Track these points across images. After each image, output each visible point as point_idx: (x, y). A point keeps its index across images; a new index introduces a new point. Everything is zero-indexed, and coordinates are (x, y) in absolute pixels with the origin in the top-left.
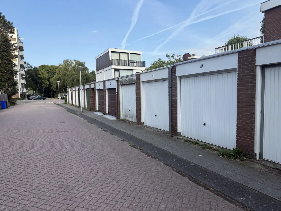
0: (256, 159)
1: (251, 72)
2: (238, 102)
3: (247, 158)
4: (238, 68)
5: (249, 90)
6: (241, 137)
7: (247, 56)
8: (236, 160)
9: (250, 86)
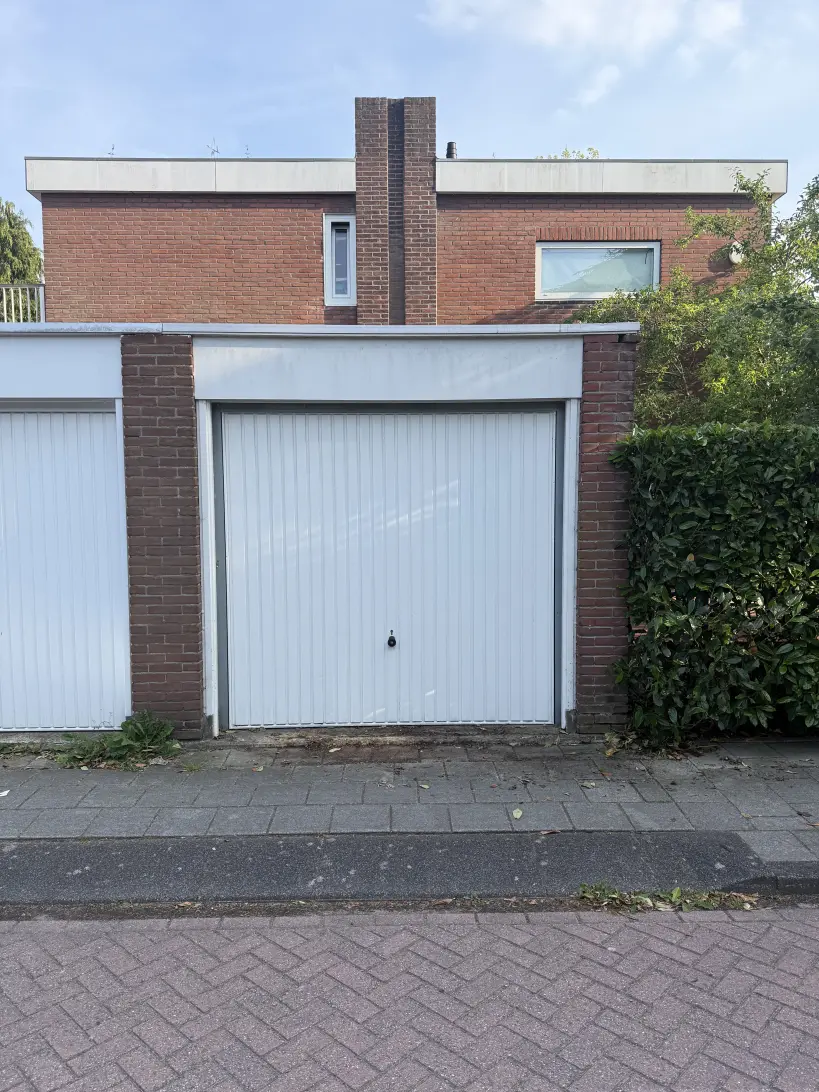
0: (210, 735)
1: (181, 420)
2: (130, 533)
3: (182, 743)
4: (125, 402)
5: (178, 489)
6: (152, 668)
7: (162, 361)
8: (153, 762)
9: (181, 473)
